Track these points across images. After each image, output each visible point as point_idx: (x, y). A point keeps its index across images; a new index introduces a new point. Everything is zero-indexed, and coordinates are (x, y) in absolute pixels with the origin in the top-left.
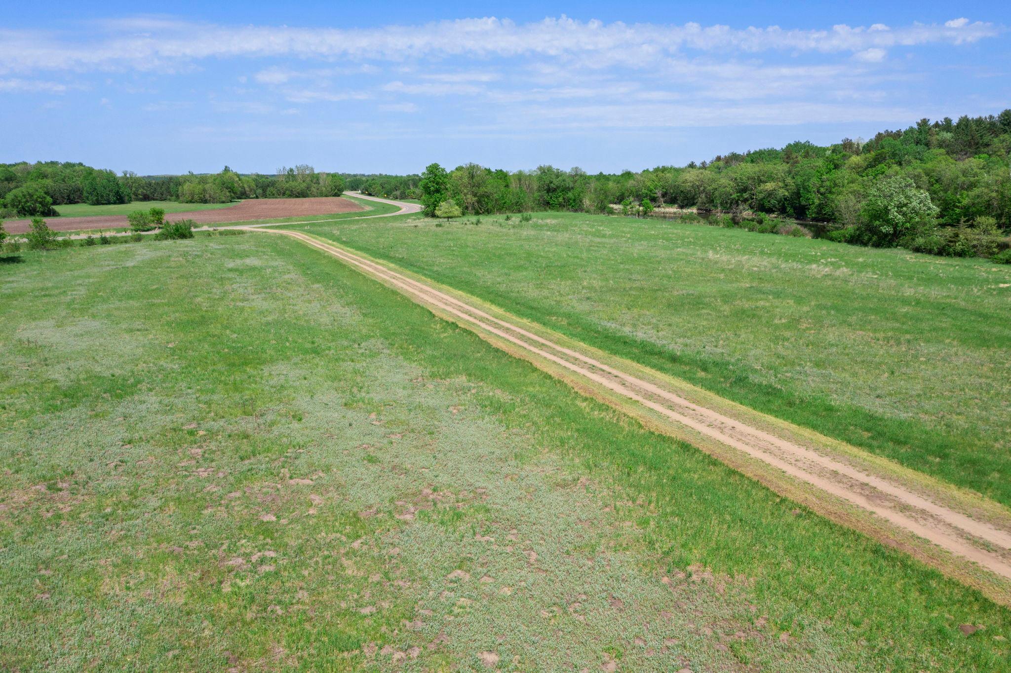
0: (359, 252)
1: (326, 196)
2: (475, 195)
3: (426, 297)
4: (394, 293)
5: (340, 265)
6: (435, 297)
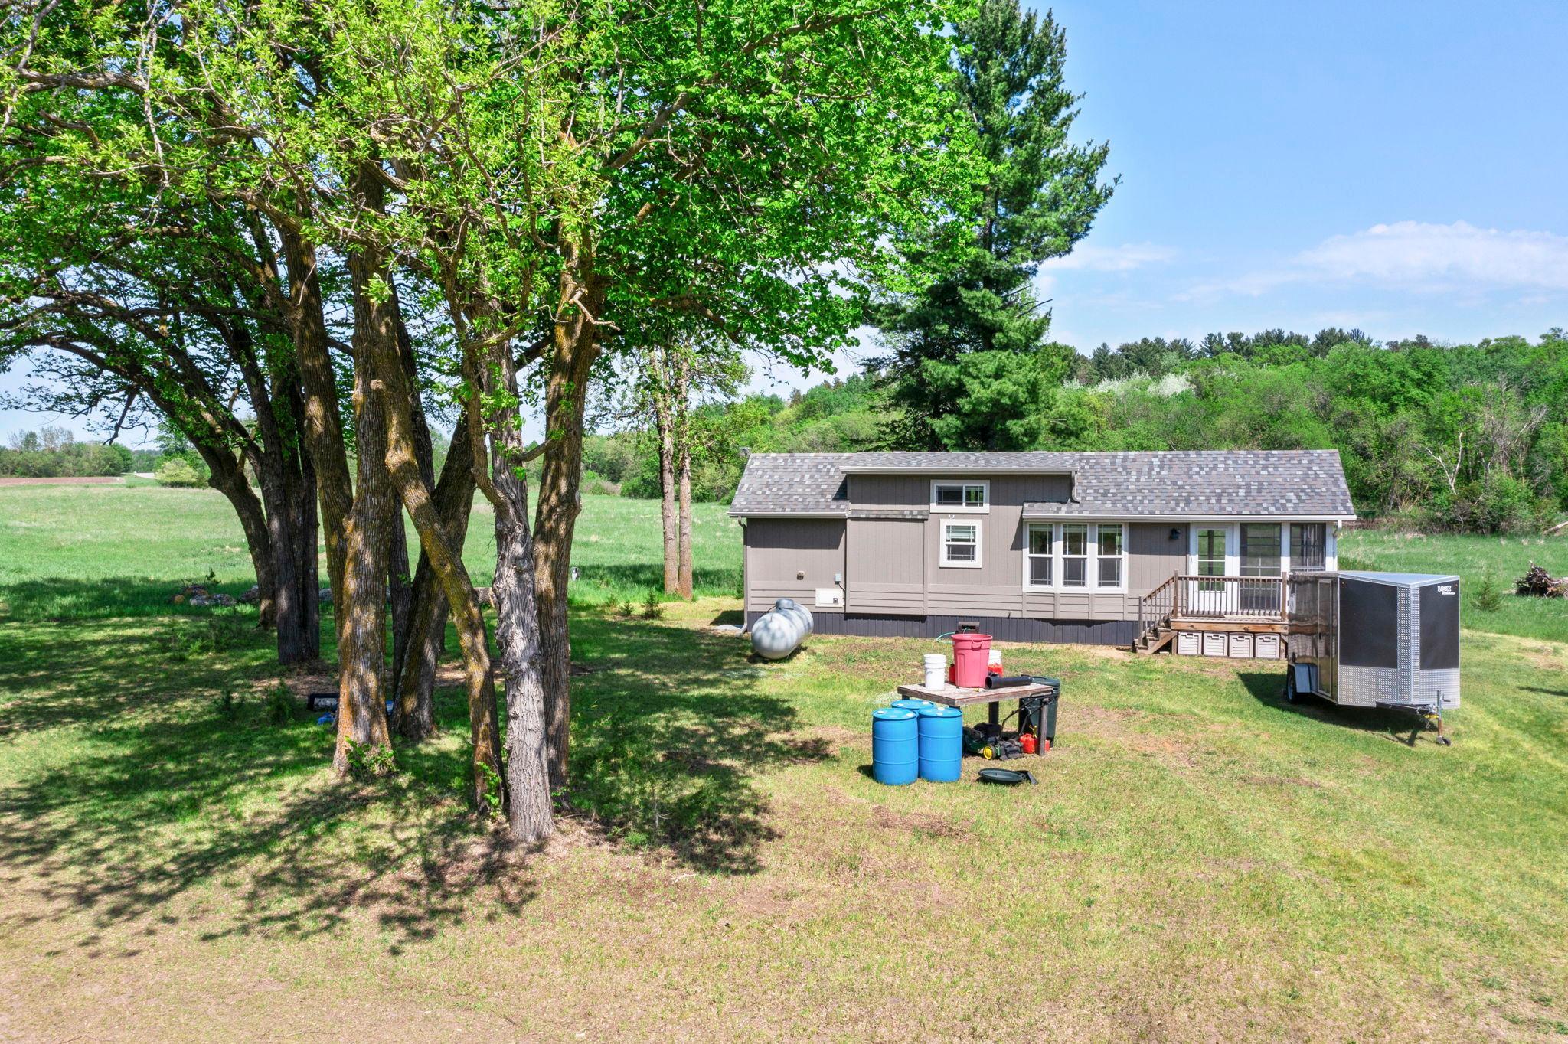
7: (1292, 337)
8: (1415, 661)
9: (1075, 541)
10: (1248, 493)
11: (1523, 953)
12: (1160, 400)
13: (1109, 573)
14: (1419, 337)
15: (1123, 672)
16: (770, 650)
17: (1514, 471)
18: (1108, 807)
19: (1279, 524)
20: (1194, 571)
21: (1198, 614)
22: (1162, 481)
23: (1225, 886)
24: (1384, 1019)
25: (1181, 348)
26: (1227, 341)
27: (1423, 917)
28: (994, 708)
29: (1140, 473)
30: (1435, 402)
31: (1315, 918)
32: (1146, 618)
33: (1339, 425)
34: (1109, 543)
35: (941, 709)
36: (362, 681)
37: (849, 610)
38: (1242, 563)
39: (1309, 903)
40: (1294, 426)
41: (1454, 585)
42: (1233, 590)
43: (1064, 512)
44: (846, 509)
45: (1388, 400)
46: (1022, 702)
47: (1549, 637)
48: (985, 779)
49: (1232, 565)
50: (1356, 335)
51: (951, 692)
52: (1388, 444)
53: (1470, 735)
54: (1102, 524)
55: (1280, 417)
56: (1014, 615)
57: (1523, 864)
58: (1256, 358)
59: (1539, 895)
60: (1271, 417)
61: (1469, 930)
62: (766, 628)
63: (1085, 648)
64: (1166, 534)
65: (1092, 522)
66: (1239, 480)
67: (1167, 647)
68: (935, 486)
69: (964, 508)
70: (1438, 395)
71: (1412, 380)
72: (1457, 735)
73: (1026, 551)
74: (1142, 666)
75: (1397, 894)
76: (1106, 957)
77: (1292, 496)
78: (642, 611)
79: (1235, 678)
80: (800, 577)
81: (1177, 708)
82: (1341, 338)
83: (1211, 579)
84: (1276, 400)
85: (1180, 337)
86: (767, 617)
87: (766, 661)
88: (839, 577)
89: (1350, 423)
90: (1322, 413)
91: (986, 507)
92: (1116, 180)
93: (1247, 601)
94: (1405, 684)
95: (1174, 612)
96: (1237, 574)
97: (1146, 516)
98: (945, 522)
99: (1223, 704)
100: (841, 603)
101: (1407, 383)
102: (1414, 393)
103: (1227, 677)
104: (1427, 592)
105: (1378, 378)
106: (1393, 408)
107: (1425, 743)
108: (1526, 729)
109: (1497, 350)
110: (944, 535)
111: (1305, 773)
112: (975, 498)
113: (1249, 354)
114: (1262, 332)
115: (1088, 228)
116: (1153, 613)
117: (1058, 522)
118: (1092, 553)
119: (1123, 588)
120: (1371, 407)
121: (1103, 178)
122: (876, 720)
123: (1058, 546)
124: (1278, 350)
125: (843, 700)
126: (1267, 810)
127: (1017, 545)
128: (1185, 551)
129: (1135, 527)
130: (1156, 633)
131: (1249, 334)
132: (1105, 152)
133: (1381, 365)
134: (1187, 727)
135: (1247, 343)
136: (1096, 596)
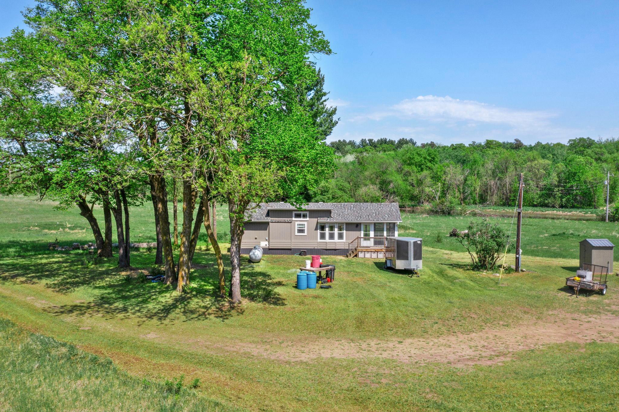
7: (390, 141)
8: (412, 259)
9: (332, 228)
10: (376, 215)
11: (421, 310)
12: (346, 164)
13: (341, 236)
14: (432, 142)
15: (345, 263)
16: (255, 260)
17: (459, 191)
18: (349, 292)
19: (384, 223)
20: (362, 236)
21: (364, 247)
22: (354, 211)
23: (373, 303)
24: (398, 319)
25: (352, 143)
26: (368, 142)
27: (406, 306)
28: (320, 272)
29: (348, 209)
30: (436, 167)
31: (388, 307)
32: (350, 248)
33: (405, 175)
34: (340, 229)
35: (311, 273)
36: (185, 271)
37: (270, 248)
38: (375, 233)
39: (387, 305)
40: (390, 176)
41: (421, 241)
42: (372, 240)
43: (329, 220)
44: (269, 219)
45: (420, 166)
46: (327, 271)
47: (451, 250)
48: (321, 288)
49: (372, 234)
50: (411, 141)
51: (312, 269)
52: (420, 182)
53: (424, 275)
54: (339, 223)
55: (385, 173)
56: (316, 248)
57: (426, 297)
58: (377, 149)
59: (428, 302)
60: (383, 172)
61: (414, 307)
62: (254, 254)
63: (335, 256)
64: (355, 226)
65: (336, 223)
66: (373, 211)
67: (356, 256)
68: (294, 213)
69: (302, 219)
70: (436, 165)
71: (428, 160)
72: (421, 275)
73: (319, 231)
74: (350, 261)
75: (403, 302)
76: (353, 313)
77: (387, 216)
78: (205, 249)
79: (373, 263)
80: (256, 239)
81: (360, 271)
82: (406, 142)
83: (367, 237)
84: (384, 166)
85: (352, 140)
86: (254, 251)
87: (253, 263)
88: (267, 238)
89: (408, 174)
90: (399, 170)
91: (308, 219)
92: (339, 119)
93: (376, 243)
94: (410, 264)
95: (358, 247)
96: (373, 236)
97: (350, 221)
98: (297, 223)
99: (370, 270)
100: (268, 246)
101: (427, 161)
102: (429, 164)
103: (371, 263)
104: (415, 243)
105: (417, 159)
106: (422, 170)
107: (414, 277)
108: (437, 273)
109: (455, 149)
110: (296, 227)
111: (388, 284)
112: (305, 216)
113: (375, 146)
114: (380, 139)
115: (331, 132)
116: (352, 247)
117: (327, 223)
118: (336, 231)
119: (344, 240)
120: (415, 169)
121: (335, 118)
122: (298, 275)
123: (327, 229)
124: (384, 146)
125: (279, 272)
126: (380, 291)
127: (316, 229)
128: (360, 230)
129: (348, 224)
130: (353, 252)
131: (376, 139)
132: (336, 109)
133: (419, 155)
134: (362, 275)
135: (374, 143)
136: (337, 242)
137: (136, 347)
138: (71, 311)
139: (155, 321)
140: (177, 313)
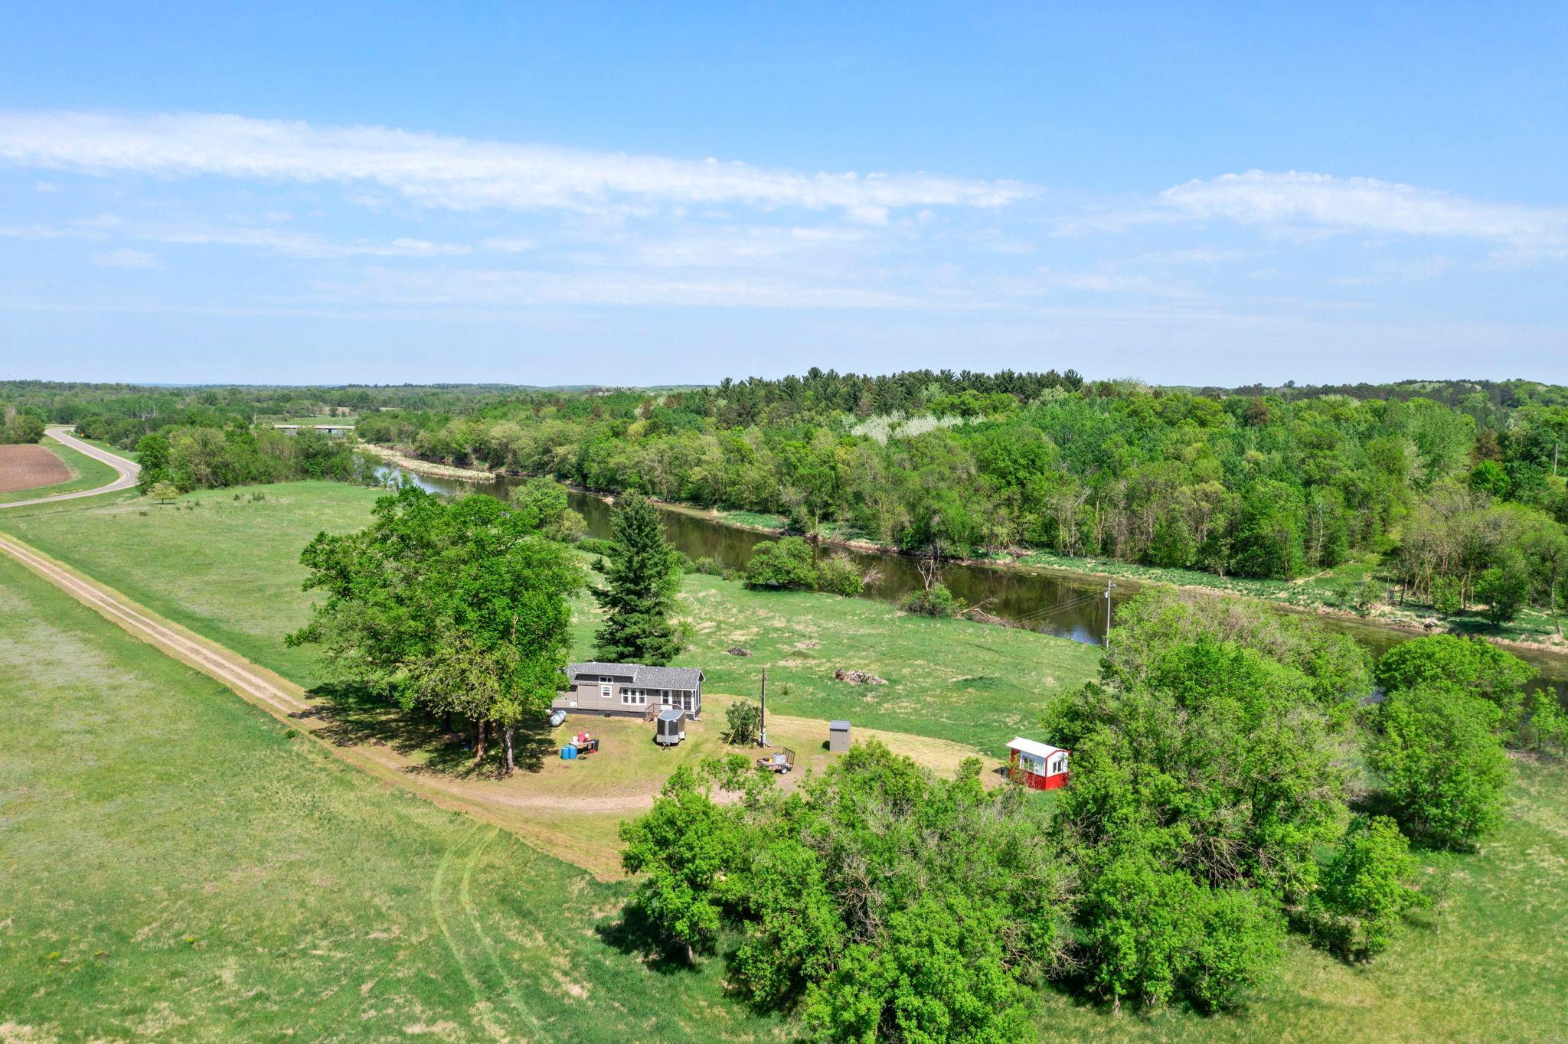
0: (42, 553)
1: (16, 442)
2: (209, 465)
3: (81, 592)
4: (59, 590)
5: (20, 566)
6: (88, 592)
9: (634, 692)
10: (674, 681)
13: (642, 700)
16: (555, 725)
19: (681, 691)
20: (661, 701)
22: (656, 677)
29: (651, 674)
32: (649, 711)
34: (642, 693)
37: (579, 708)
38: (673, 699)
43: (632, 686)
44: (578, 682)
48: (580, 758)
49: (671, 701)
54: (639, 689)
56: (620, 710)
64: (657, 692)
67: (652, 720)
68: (600, 678)
69: (607, 683)
73: (622, 694)
74: (641, 726)
77: (684, 683)
80: (566, 699)
87: (553, 727)
88: (575, 700)
91: (612, 683)
95: (654, 711)
97: (652, 687)
98: (602, 687)
100: (577, 706)
110: (602, 690)
112: (610, 680)
117: (629, 688)
118: (638, 695)
119: (645, 704)
123: (630, 693)
128: (660, 696)
129: (649, 690)
136: (639, 706)
137: (445, 795)
138: (412, 771)
139: (459, 780)
140: (473, 776)
